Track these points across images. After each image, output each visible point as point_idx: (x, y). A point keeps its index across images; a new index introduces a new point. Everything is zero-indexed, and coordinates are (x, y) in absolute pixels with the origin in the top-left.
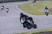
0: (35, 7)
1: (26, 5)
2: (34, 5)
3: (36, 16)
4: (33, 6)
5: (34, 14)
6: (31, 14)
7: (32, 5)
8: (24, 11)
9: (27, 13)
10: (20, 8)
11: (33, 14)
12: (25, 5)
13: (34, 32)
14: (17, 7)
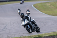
0: (52, 6)
1: (43, 4)
2: (51, 4)
3: (53, 16)
4: (50, 6)
6: (48, 14)
7: (49, 4)
8: (40, 11)
9: (44, 13)
10: (36, 8)
11: (50, 15)
12: (41, 4)
13: (51, 35)
14: (32, 6)
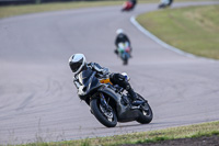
0: (207, 22)
2: (205, 16)
3: (212, 61)
4: (202, 21)
5: (202, 52)
7: (198, 15)
8: (163, 40)
9: (177, 47)
